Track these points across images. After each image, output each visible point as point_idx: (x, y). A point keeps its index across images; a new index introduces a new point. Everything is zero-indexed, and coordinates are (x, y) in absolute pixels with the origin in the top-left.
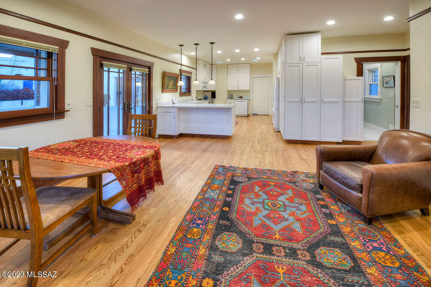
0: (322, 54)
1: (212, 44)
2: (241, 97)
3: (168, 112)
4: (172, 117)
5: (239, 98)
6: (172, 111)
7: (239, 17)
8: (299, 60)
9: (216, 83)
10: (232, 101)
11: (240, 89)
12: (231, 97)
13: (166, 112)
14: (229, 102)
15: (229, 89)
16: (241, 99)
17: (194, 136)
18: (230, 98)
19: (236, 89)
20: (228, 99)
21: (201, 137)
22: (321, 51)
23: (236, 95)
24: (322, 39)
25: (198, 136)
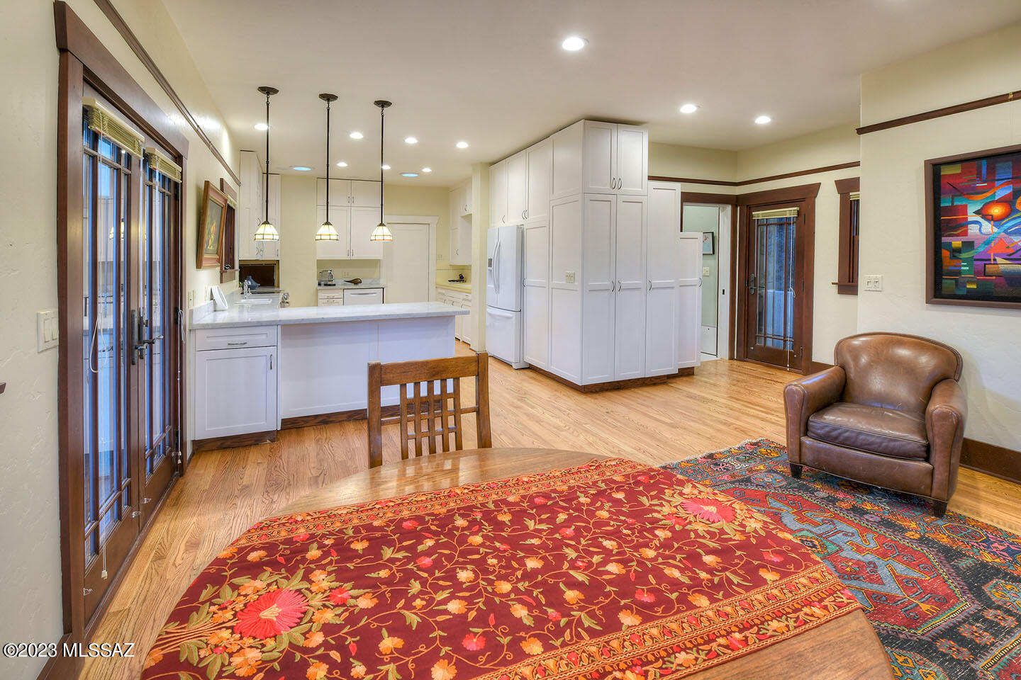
0: (651, 178)
1: (383, 107)
2: (356, 282)
3: (243, 345)
4: (263, 362)
5: (352, 286)
6: (261, 339)
7: (573, 44)
8: (611, 186)
9: (281, 234)
10: (336, 295)
11: (356, 257)
12: (326, 282)
13: (232, 346)
14: (328, 298)
15: (321, 256)
16: (357, 287)
17: (331, 422)
18: (326, 285)
19: (344, 257)
20: (320, 288)
21: (356, 420)
22: (648, 172)
23: (339, 277)
24: (650, 143)
25: (344, 417)
